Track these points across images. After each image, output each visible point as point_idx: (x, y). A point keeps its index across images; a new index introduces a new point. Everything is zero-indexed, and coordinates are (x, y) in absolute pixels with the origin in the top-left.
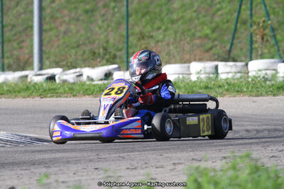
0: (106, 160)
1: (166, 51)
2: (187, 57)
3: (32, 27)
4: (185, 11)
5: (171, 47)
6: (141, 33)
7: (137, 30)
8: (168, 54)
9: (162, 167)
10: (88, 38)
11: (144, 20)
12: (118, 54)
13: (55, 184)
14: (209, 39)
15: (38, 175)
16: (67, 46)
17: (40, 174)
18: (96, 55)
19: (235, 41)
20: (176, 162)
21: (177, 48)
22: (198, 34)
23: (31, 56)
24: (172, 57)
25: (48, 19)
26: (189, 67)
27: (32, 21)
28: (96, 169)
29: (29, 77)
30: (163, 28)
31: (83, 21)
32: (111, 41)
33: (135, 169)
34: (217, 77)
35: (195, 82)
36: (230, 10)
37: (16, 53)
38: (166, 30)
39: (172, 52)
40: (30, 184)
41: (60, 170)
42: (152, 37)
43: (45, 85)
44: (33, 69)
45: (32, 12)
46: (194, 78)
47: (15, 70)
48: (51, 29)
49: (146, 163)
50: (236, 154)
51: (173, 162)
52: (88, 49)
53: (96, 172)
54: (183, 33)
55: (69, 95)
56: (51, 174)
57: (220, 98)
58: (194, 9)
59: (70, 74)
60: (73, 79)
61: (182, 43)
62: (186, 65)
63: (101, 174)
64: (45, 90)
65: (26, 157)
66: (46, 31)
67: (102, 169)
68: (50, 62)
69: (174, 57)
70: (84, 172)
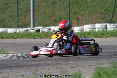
0: (61, 64)
2: (94, 21)
3: (30, 10)
4: (93, 3)
5: (87, 18)
6: (75, 12)
7: (73, 10)
8: (86, 20)
9: (84, 67)
10: (53, 14)
11: (76, 6)
13: (40, 74)
14: (103, 14)
15: (33, 70)
16: (44, 17)
18: (56, 21)
19: (114, 15)
20: (90, 65)
21: (90, 18)
22: (98, 12)
23: (30, 22)
25: (36, 6)
27: (30, 7)
28: (57, 68)
29: (29, 30)
30: (84, 9)
31: (51, 7)
32: (63, 15)
33: (73, 68)
34: (106, 30)
35: (97, 32)
36: (112, 2)
37: (23, 20)
38: (85, 10)
39: (88, 20)
40: (30, 74)
41: (42, 68)
42: (79, 13)
43: (35, 33)
44: (30, 27)
45: (30, 4)
46: (97, 30)
47: (23, 28)
48: (38, 11)
49: (78, 65)
50: (115, 62)
51: (89, 65)
52: (53, 18)
53: (57, 69)
54: (92, 12)
55: (46, 37)
56: (38, 70)
57: (108, 39)
58: (97, 2)
59: (46, 29)
60: (47, 31)
61: (92, 16)
62: (94, 25)
63: (59, 70)
64: (36, 36)
65: (28, 63)
66: (36, 11)
67: (60, 68)
68: (38, 24)
69: (89, 22)
70: (52, 69)
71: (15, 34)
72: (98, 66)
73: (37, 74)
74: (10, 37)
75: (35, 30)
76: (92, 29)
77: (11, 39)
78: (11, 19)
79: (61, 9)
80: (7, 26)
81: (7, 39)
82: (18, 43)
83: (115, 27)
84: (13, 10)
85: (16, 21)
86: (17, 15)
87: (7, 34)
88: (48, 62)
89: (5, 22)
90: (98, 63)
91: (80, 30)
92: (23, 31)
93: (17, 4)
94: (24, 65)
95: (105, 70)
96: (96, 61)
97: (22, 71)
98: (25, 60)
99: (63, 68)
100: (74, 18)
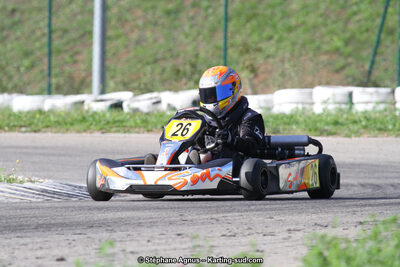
0: (193, 222)
1: (280, 70)
2: (309, 79)
3: (90, 33)
4: (307, 14)
5: (287, 65)
6: (245, 44)
7: (239, 39)
8: (283, 75)
9: (272, 234)
10: (170, 50)
11: (248, 25)
13: (121, 255)
14: (341, 54)
15: (97, 241)
16: (140, 61)
17: (100, 241)
18: (181, 74)
19: (378, 59)
20: (292, 228)
21: (294, 66)
22: (325, 47)
23: (90, 74)
24: (287, 78)
25: (113, 22)
26: (311, 94)
27: (91, 23)
28: (179, 235)
29: (86, 103)
30: (276, 37)
31: (163, 25)
32: (202, 54)
33: (234, 236)
34: (351, 108)
35: (319, 115)
36: (371, 15)
37: (68, 69)
38: (280, 40)
39: (287, 72)
40: (86, 254)
41: (129, 235)
42: (259, 50)
43: (108, 115)
44: (91, 93)
45: (91, 12)
46: (318, 109)
47: (66, 94)
48: (118, 37)
49: (250, 228)
50: (377, 219)
51: (288, 228)
52: (169, 65)
53: (179, 239)
54: (304, 45)
55: (142, 129)
56: (115, 241)
57: (355, 139)
58: (321, 11)
59: (144, 100)
60: (148, 107)
61: (302, 58)
62: (307, 90)
63: (185, 242)
64: (108, 123)
65: (81, 217)
66: (110, 39)
67: (187, 236)
68: (116, 83)
69: (291, 78)
70: (162, 239)
71: (38, 116)
72: (321, 232)
73: (109, 255)
74: (21, 127)
75: (109, 103)
76: (300, 106)
77: (25, 132)
78: (26, 63)
79: (199, 34)
80: (10, 86)
81: (9, 131)
82: (47, 145)
83: (381, 98)
84: (33, 32)
85: (42, 71)
86: (46, 50)
87: (10, 115)
88: (147, 214)
89: (5, 74)
90: (319, 222)
91: (261, 108)
92: (66, 105)
93: (47, 14)
94: (66, 221)
95: (343, 246)
96: (314, 216)
97: (57, 244)
98: (71, 204)
99: (197, 237)
100: (241, 65)
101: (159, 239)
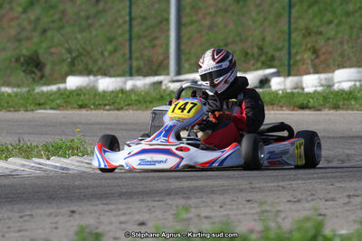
0: (261, 190)
1: (339, 51)
3: (168, 20)
5: (346, 47)
6: (307, 28)
7: (302, 24)
8: (342, 55)
9: (333, 200)
10: (239, 35)
11: (310, 11)
12: (277, 54)
13: (196, 220)
15: (174, 208)
17: (177, 207)
18: (249, 57)
20: (351, 194)
21: (353, 47)
23: (167, 57)
24: (346, 58)
25: (188, 10)
27: (169, 13)
28: (248, 201)
29: (164, 83)
30: (336, 22)
31: (233, 12)
32: (268, 38)
33: (299, 201)
37: (146, 53)
38: (339, 24)
39: (346, 53)
40: (165, 219)
41: (203, 201)
42: (321, 33)
44: (168, 74)
47: (146, 75)
48: (192, 23)
49: (312, 195)
51: (348, 193)
52: (238, 48)
53: (249, 205)
56: (191, 207)
63: (254, 208)
65: (160, 185)
66: (185, 25)
67: (256, 202)
68: (190, 64)
69: (349, 59)
70: (233, 205)
71: (120, 95)
73: (184, 220)
74: (105, 105)
76: (358, 84)
77: (109, 110)
78: (110, 47)
79: (265, 19)
80: (95, 69)
81: (95, 109)
82: (129, 122)
84: (116, 20)
85: (124, 55)
86: (127, 36)
87: (95, 95)
88: (220, 182)
89: (91, 58)
91: (322, 85)
92: (145, 85)
93: (127, 3)
94: (147, 190)
97: (139, 210)
99: (265, 202)
100: (304, 47)
101: (231, 205)
